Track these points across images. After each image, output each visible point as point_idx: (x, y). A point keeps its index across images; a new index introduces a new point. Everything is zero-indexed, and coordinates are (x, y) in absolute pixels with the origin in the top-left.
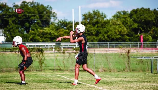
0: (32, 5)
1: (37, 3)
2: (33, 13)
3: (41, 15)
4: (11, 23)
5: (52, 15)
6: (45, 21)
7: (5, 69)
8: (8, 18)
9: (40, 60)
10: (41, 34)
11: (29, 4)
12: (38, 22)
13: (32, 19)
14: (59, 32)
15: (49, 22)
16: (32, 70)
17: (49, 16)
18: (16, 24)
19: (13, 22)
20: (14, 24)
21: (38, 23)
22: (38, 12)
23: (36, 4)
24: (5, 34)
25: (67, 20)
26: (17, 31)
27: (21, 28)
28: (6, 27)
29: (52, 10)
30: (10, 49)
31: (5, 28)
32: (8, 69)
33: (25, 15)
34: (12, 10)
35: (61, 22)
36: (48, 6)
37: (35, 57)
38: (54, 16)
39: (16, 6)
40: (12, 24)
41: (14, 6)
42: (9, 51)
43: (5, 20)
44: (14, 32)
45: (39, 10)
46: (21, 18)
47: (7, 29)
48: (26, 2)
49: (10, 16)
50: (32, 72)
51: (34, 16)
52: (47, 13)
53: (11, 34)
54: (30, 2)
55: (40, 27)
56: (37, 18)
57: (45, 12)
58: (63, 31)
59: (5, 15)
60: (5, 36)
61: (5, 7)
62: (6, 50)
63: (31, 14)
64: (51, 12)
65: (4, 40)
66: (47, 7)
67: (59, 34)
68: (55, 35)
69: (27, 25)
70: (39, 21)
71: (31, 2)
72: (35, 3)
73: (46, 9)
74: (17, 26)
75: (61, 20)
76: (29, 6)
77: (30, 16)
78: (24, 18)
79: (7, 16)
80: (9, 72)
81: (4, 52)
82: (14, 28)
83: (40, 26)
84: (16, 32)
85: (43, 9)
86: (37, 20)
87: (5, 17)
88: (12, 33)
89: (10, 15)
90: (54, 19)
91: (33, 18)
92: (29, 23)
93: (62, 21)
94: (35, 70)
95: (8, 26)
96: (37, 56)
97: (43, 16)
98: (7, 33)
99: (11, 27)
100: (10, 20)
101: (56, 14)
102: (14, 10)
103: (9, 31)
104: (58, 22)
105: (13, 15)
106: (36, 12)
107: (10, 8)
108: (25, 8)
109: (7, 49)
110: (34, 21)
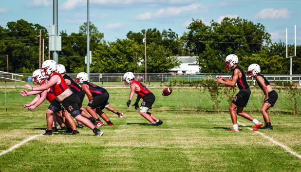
0: (237, 23)
1: (244, 20)
2: (239, 33)
3: (249, 37)
4: (209, 47)
5: (264, 37)
6: (255, 45)
7: (183, 109)
8: (204, 40)
9: (230, 98)
10: (246, 62)
11: (233, 21)
12: (244, 45)
13: (237, 42)
14: (271, 59)
15: (260, 45)
16: (220, 111)
17: (260, 38)
18: (215, 49)
19: (211, 45)
20: (212, 48)
21: (244, 48)
22: (245, 32)
23: (242, 22)
24: (200, 62)
25: (284, 43)
26: (217, 58)
27: (222, 55)
28: (202, 53)
29: (264, 29)
30: (189, 83)
31: (200, 55)
32: (187, 109)
33: (227, 37)
34: (210, 30)
35: (275, 47)
36: (260, 24)
37: (223, 93)
38: (267, 39)
39: (215, 24)
40: (210, 49)
41: (213, 24)
42: (188, 85)
43: (201, 43)
44: (212, 60)
45: (246, 29)
46: (221, 40)
47: (203, 56)
48: (229, 19)
49: (207, 38)
50: (219, 113)
51: (239, 38)
52: (257, 34)
53: (207, 62)
54: (234, 20)
55: (247, 53)
56: (244, 41)
57: (254, 33)
58: (276, 58)
59: (201, 36)
60: (200, 65)
61: (201, 26)
62: (184, 83)
63: (234, 36)
64: (263, 32)
65: (198, 71)
66: (258, 26)
67: (270, 62)
68: (265, 65)
69: (229, 50)
70: (246, 45)
71: (236, 18)
72: (241, 20)
73: (256, 28)
74: (216, 51)
75: (276, 43)
76: (233, 25)
77: (234, 38)
78: (226, 41)
79: (204, 38)
80: (189, 113)
81: (181, 86)
82: (212, 55)
83: (249, 52)
84: (215, 60)
85: (252, 28)
86: (243, 44)
87: (200, 40)
88: (209, 61)
89: (207, 36)
90: (267, 42)
91: (237, 40)
92: (232, 48)
93: (277, 46)
94: (223, 111)
95: (204, 52)
96: (226, 93)
97: (252, 38)
98: (203, 60)
99: (208, 52)
100: (208, 43)
101: (270, 35)
102: (212, 29)
103: (205, 58)
104: (272, 47)
105: (211, 36)
106: (243, 32)
107: (207, 28)
108: (228, 27)
109: (186, 83)
110: (240, 45)
